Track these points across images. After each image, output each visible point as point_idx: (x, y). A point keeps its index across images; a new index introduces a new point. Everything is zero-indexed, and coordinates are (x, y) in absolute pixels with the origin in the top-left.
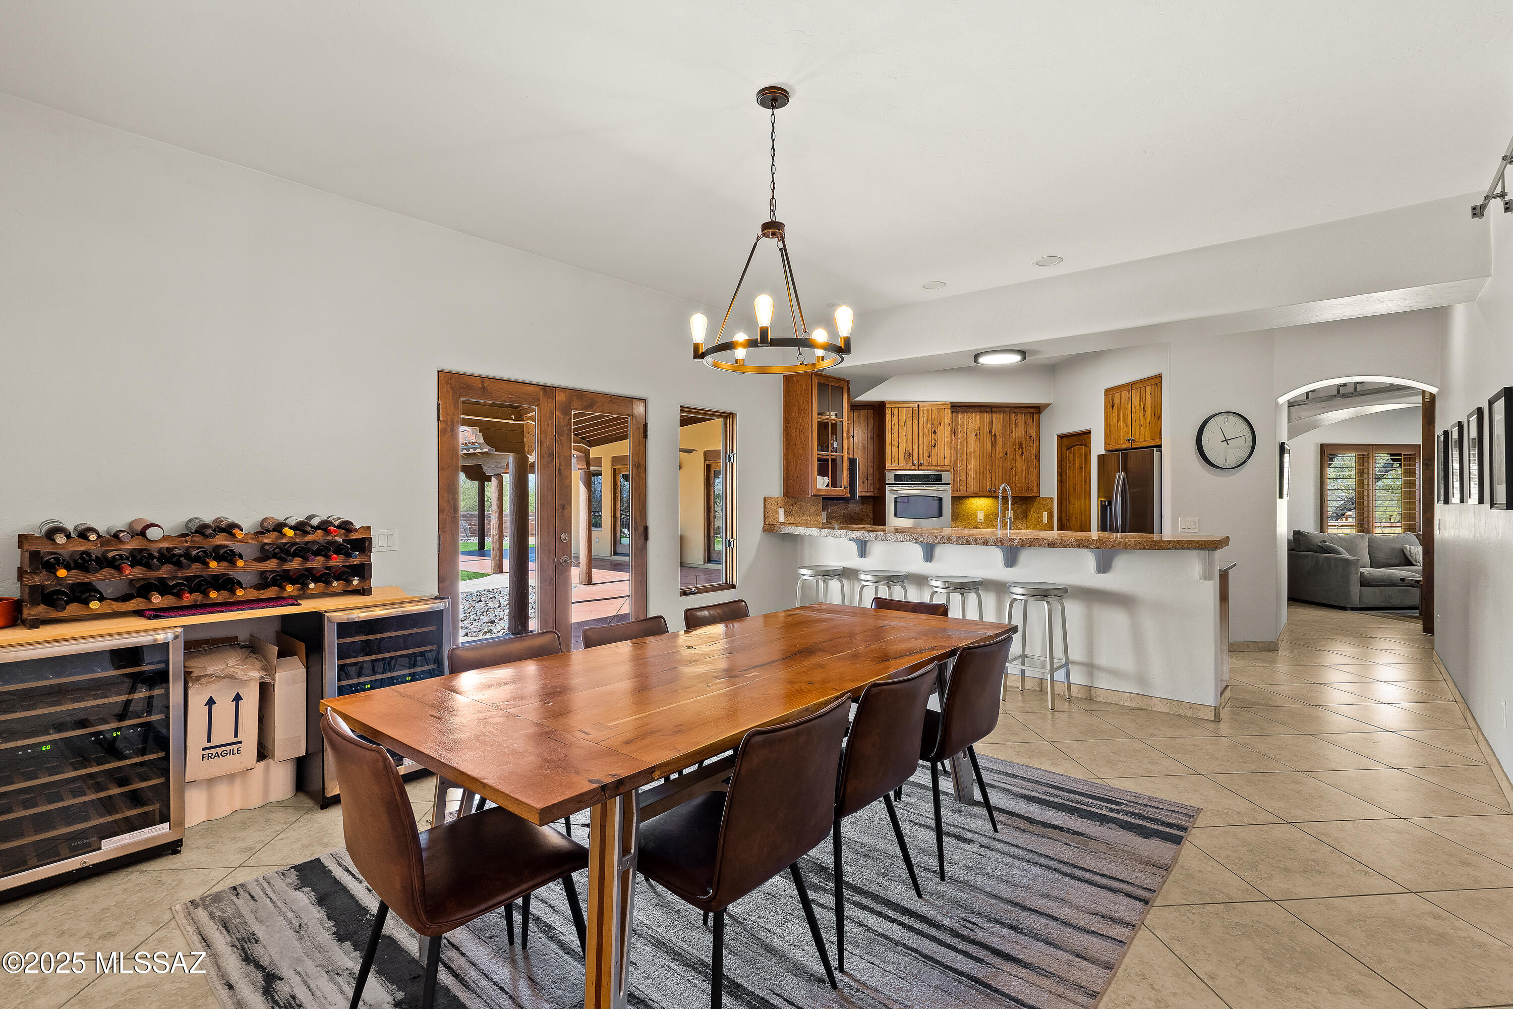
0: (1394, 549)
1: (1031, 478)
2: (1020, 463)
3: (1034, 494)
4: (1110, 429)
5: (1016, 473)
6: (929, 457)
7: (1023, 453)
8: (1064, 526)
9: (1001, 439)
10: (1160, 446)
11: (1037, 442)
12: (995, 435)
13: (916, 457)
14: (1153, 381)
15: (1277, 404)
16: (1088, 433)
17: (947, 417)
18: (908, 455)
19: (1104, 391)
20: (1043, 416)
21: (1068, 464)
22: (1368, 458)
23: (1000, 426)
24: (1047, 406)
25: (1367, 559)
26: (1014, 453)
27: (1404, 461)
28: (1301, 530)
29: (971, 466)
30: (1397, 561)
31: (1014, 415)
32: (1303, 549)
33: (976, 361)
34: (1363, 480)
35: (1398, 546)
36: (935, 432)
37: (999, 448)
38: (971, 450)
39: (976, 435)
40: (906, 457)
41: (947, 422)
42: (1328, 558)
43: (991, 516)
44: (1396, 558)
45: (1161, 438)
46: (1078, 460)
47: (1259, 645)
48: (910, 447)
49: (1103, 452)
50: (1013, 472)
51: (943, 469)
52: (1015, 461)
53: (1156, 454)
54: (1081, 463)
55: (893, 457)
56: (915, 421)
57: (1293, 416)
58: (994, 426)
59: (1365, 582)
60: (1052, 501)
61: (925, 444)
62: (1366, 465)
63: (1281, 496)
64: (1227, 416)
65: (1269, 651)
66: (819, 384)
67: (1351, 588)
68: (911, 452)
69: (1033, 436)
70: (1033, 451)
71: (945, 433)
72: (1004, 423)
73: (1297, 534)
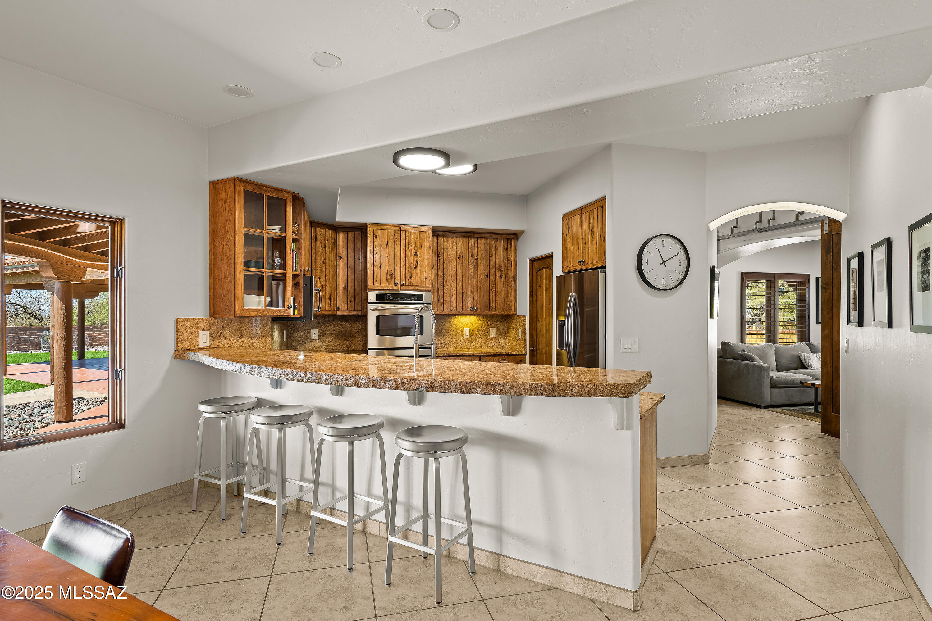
0: (793, 355)
1: (509, 298)
2: (499, 284)
3: (512, 313)
4: (567, 252)
5: (496, 293)
6: (411, 277)
7: (502, 276)
8: (534, 341)
9: (482, 263)
10: (604, 267)
11: (514, 266)
12: (477, 259)
13: (397, 277)
14: (599, 204)
15: (708, 229)
16: (550, 257)
17: (429, 240)
18: (390, 276)
19: (562, 216)
20: (520, 242)
21: (538, 285)
22: (774, 284)
23: (481, 250)
24: (522, 232)
25: (774, 365)
26: (494, 276)
27: (798, 286)
28: (727, 341)
29: (454, 286)
30: (794, 365)
31: (494, 240)
32: (728, 357)
33: (396, 162)
34: (771, 301)
35: (796, 353)
36: (416, 254)
37: (480, 271)
38: (455, 272)
39: (459, 258)
40: (389, 277)
41: (428, 245)
42: (747, 365)
43: (476, 332)
44: (795, 363)
45: (605, 260)
46: (544, 281)
47: (692, 459)
48: (391, 268)
49: (561, 274)
50: (493, 292)
51: (425, 289)
52: (495, 283)
53: (601, 275)
54: (546, 284)
55: (375, 278)
56: (397, 243)
57: (722, 248)
58: (476, 250)
59: (775, 385)
60: (525, 319)
61: (407, 265)
62: (772, 289)
63: (712, 317)
64: (665, 239)
65: (701, 464)
66: (246, 193)
67: (764, 390)
68: (393, 272)
69: (511, 260)
70: (511, 274)
71: (426, 256)
72: (485, 248)
73: (724, 344)
